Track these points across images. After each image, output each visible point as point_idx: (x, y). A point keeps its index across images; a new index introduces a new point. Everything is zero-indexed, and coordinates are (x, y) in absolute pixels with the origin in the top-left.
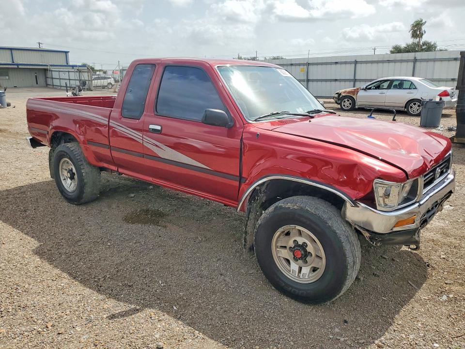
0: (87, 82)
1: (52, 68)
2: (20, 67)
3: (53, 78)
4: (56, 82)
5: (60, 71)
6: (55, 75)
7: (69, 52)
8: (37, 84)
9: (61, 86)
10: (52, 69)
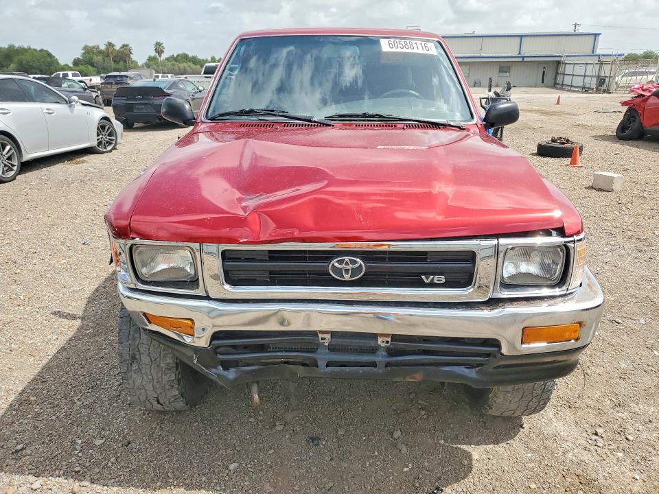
0: (607, 80)
1: (568, 60)
2: (526, 59)
3: (564, 74)
4: (567, 80)
5: (587, 64)
6: (569, 70)
7: (601, 34)
8: (543, 82)
9: (572, 86)
10: (566, 62)
